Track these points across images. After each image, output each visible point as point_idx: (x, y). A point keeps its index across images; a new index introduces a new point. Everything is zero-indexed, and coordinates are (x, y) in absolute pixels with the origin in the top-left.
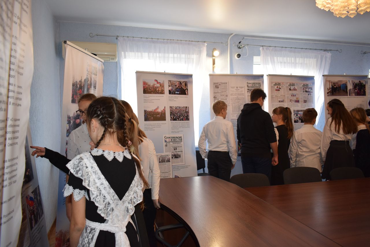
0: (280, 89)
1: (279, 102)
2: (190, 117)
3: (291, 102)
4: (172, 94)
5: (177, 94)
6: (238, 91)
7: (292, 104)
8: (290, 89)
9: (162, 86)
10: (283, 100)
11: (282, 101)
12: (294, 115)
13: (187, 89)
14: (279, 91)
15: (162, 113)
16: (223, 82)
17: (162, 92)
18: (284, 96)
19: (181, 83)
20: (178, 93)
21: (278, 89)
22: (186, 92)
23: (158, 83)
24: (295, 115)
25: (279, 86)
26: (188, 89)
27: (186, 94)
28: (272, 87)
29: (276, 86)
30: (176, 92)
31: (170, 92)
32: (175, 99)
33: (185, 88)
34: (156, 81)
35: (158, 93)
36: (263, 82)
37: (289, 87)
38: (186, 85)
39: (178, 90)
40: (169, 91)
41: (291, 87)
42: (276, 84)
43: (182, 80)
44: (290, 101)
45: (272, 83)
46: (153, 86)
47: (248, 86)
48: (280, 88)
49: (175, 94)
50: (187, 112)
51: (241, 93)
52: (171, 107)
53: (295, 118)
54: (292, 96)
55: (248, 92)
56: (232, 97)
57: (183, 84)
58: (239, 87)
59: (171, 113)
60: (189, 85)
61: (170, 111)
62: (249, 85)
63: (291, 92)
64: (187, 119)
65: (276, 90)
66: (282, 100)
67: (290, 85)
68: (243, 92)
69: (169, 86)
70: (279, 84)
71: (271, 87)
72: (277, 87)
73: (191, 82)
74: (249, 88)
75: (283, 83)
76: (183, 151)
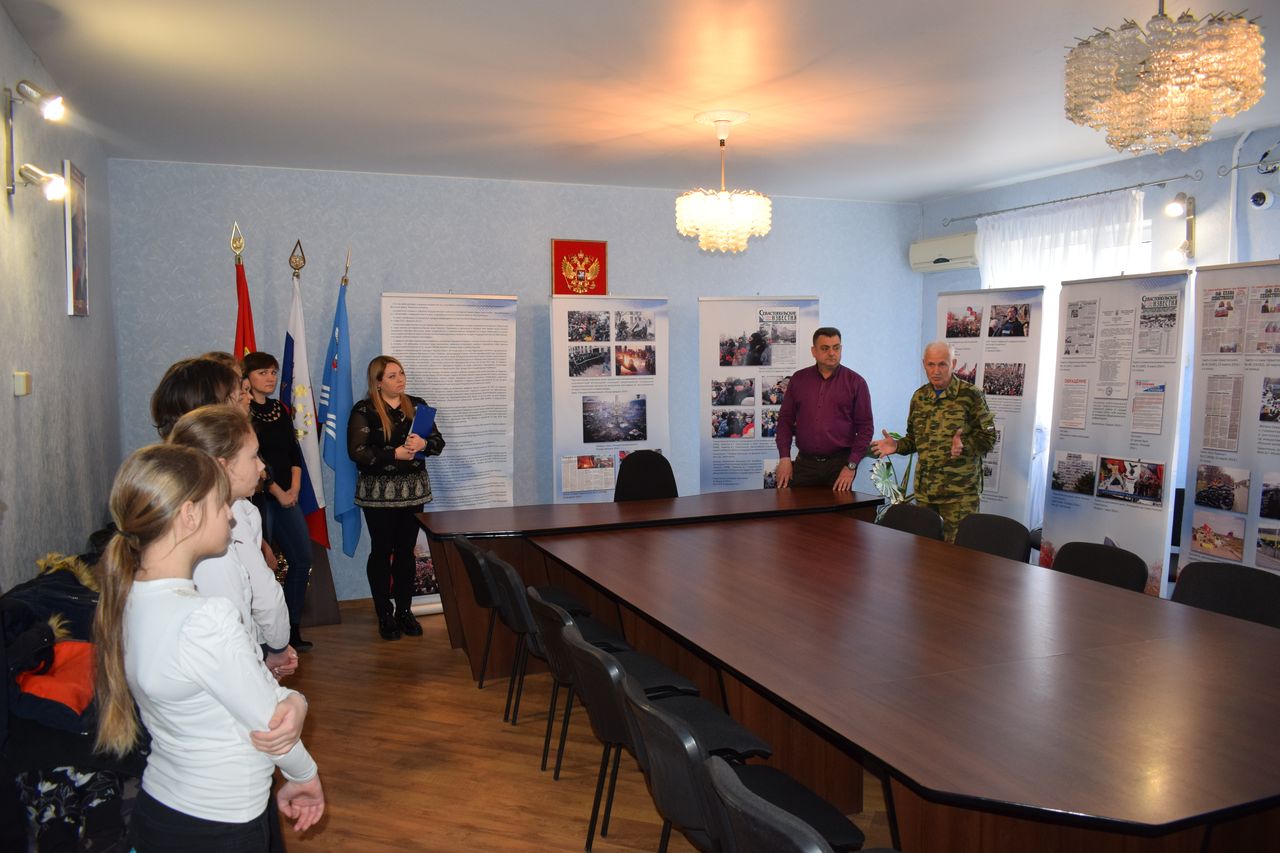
0: (1230, 312)
1: (1222, 350)
2: (1026, 389)
3: (1258, 352)
4: (995, 335)
5: (1006, 335)
6: (1119, 322)
7: (1263, 358)
8: (1265, 309)
9: (978, 319)
10: (1236, 346)
11: (1229, 350)
12: (1265, 394)
13: (1028, 323)
14: (1226, 315)
15: (969, 377)
16: (1088, 300)
17: (976, 334)
18: (1241, 331)
19: (1016, 309)
20: (1008, 332)
21: (1223, 311)
22: (1025, 330)
23: (972, 313)
24: (1270, 395)
25: (1226, 302)
26: (1030, 324)
27: (1022, 334)
28: (1206, 305)
29: (1219, 302)
30: (1004, 332)
31: (992, 333)
32: (999, 347)
33: (1022, 322)
34: (970, 309)
35: (970, 335)
36: (1183, 293)
37: (1260, 302)
38: (1027, 312)
39: (1007, 325)
40: (990, 329)
41: (1270, 300)
42: (1217, 297)
43: (1019, 303)
44: (1258, 349)
45: (1206, 295)
46: (963, 321)
47: (1143, 307)
48: (1230, 308)
49: (1001, 335)
50: (1020, 377)
51: (1126, 327)
52: (987, 365)
53: (1264, 407)
54: (1267, 331)
55: (1142, 323)
56: (1104, 339)
57: (1021, 312)
58: (1123, 312)
59: (987, 378)
60: (1033, 313)
61: (986, 372)
62: (1147, 304)
63: (1265, 319)
64: (1018, 391)
65: (1217, 316)
66: (1231, 345)
67: (1268, 294)
68: (1131, 326)
69: (992, 319)
70: (1229, 295)
71: (1205, 307)
72: (1222, 305)
73: (1039, 305)
74: (1146, 314)
75: (1241, 290)
76: (999, 462)
